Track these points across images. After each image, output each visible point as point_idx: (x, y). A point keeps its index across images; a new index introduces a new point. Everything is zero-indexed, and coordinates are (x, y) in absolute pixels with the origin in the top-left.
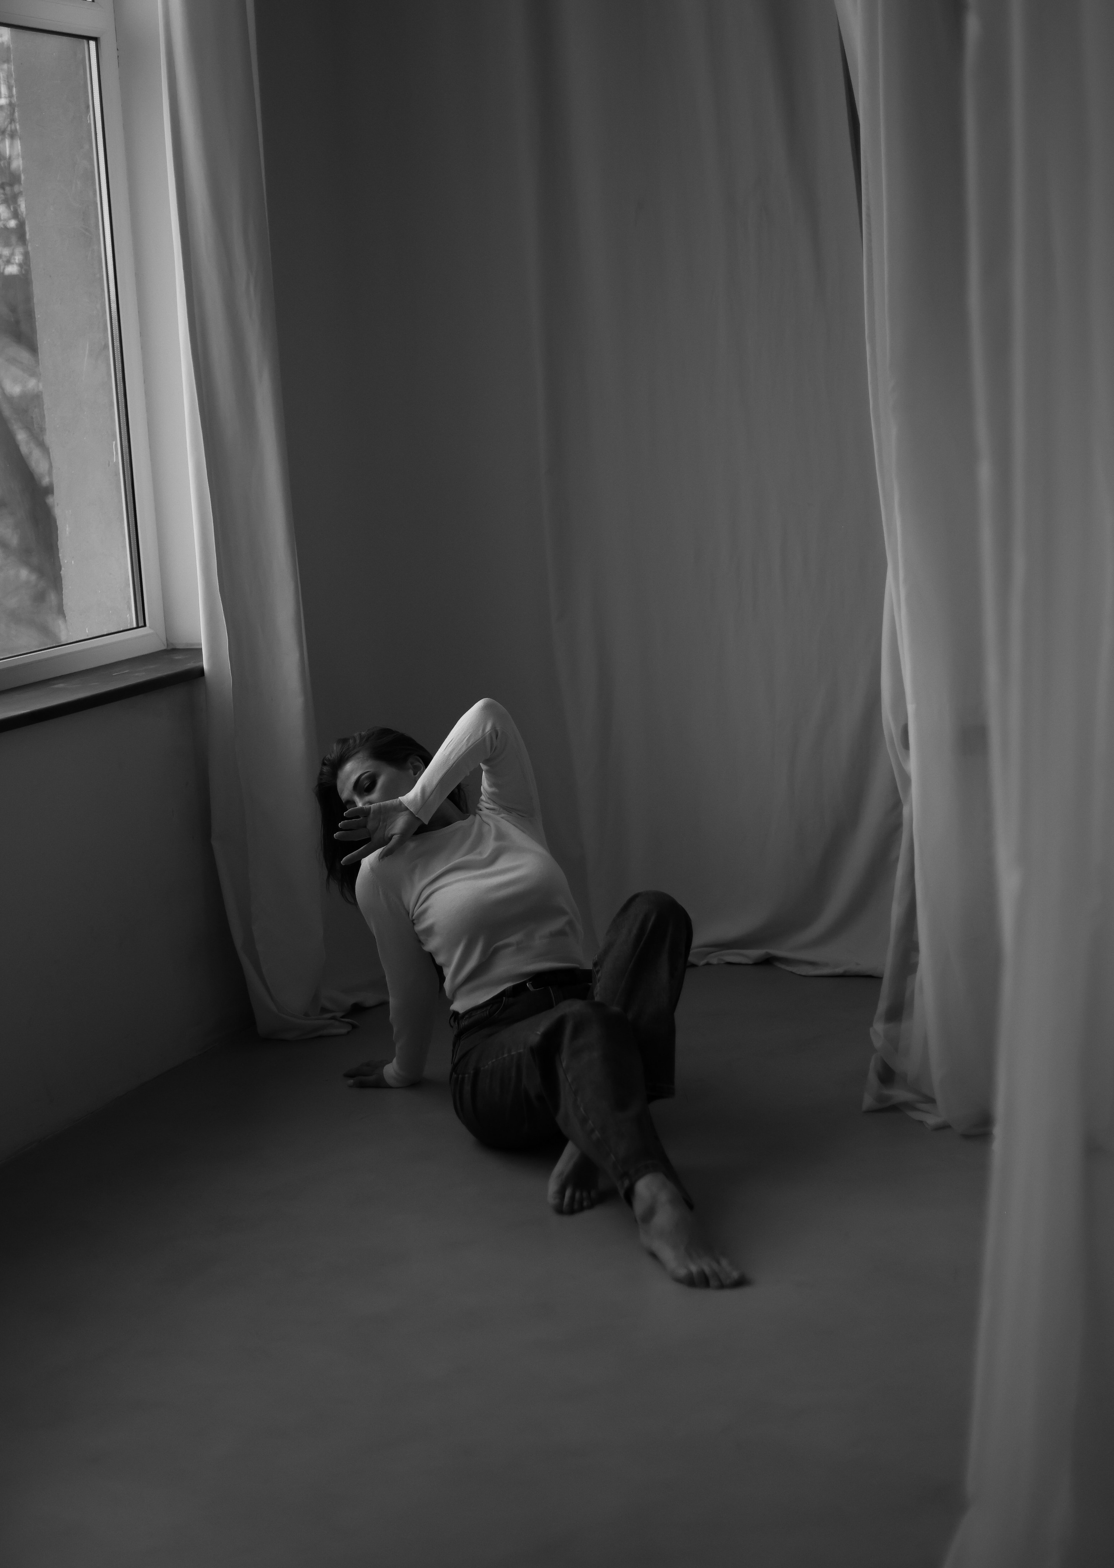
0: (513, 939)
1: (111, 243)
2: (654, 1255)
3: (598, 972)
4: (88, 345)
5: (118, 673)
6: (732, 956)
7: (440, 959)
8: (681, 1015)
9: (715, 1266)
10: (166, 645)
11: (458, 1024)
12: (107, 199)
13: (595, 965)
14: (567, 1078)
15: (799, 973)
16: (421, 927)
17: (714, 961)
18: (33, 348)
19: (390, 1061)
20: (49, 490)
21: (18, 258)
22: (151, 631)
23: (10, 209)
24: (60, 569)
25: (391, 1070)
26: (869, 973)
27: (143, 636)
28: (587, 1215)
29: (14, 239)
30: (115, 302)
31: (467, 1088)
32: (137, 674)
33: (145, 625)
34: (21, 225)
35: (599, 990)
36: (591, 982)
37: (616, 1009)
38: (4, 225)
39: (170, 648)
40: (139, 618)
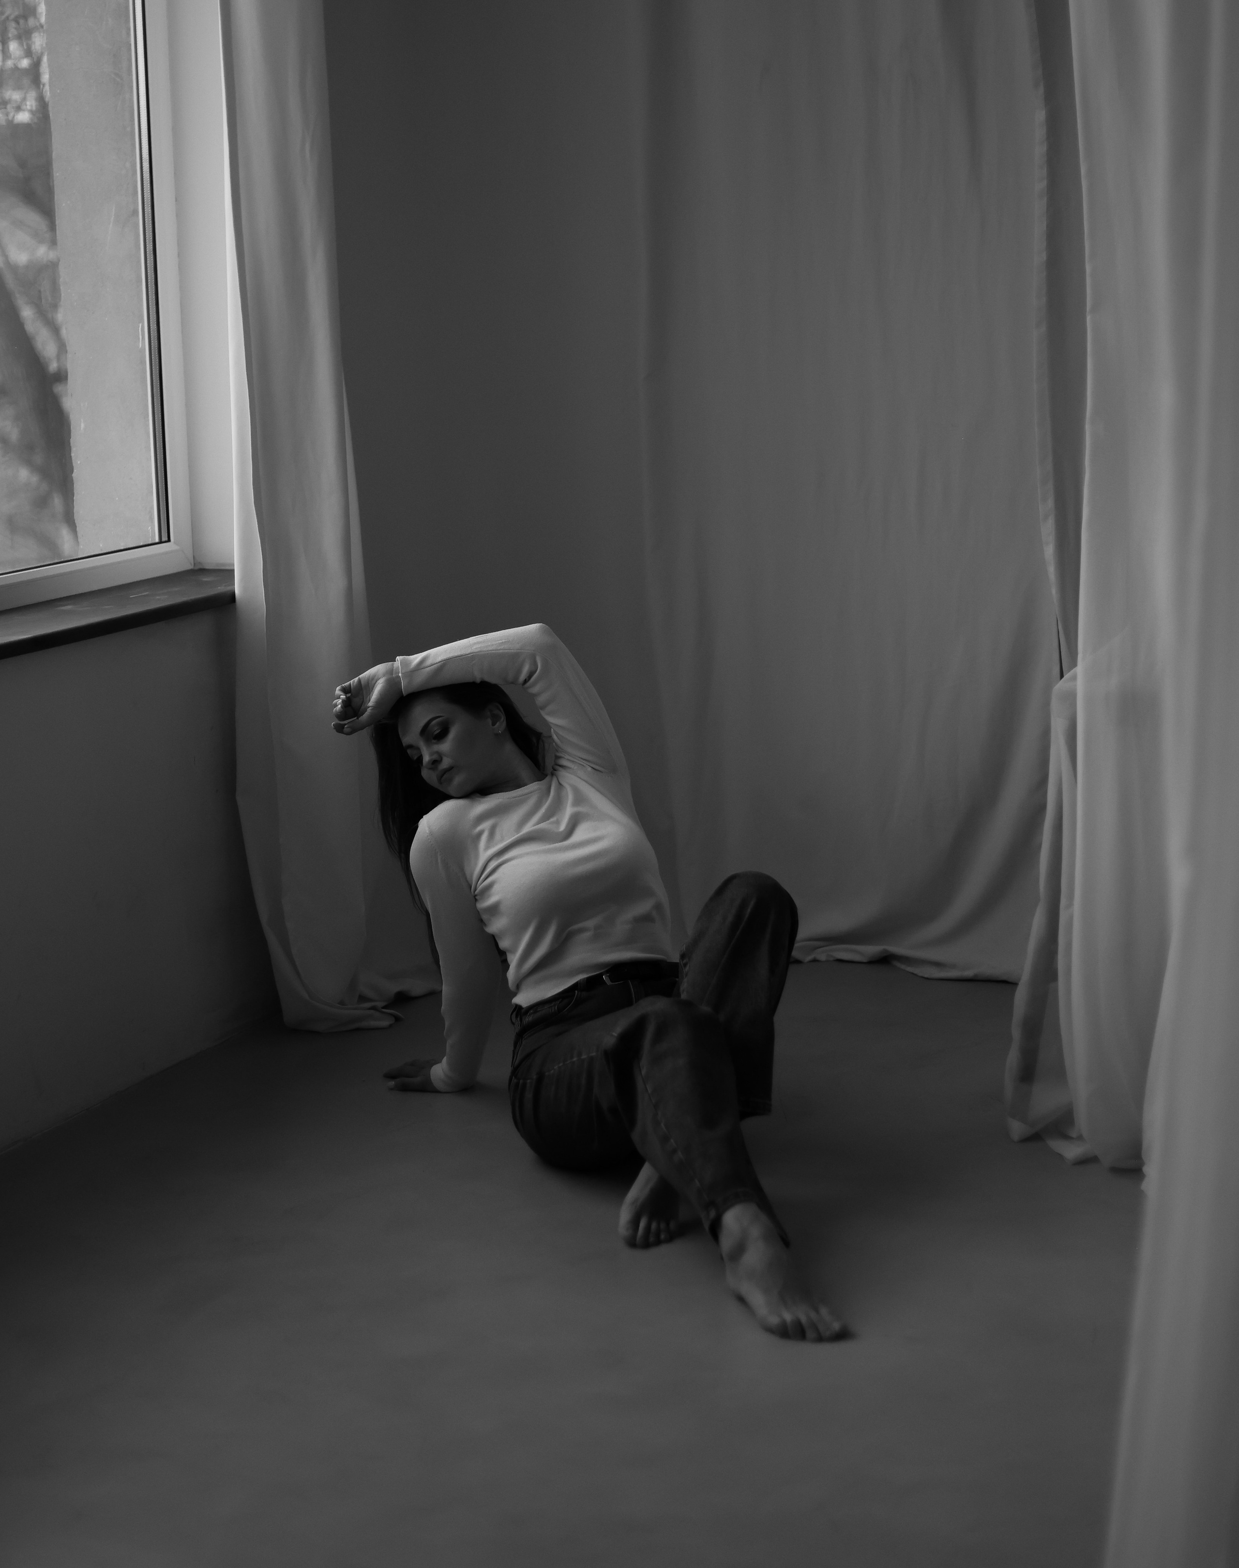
0: (590, 923)
1: (145, 92)
2: (741, 1299)
3: (685, 965)
4: (113, 210)
6: (844, 952)
7: (504, 944)
8: (781, 1019)
9: (813, 1315)
10: (193, 564)
11: (521, 1020)
13: (683, 956)
14: (646, 1088)
15: (920, 974)
16: (485, 904)
17: (823, 957)
18: (47, 211)
19: (439, 1061)
20: (61, 377)
21: (31, 103)
22: (175, 547)
23: (23, 45)
24: (72, 472)
25: (439, 1071)
26: (1004, 978)
27: (167, 553)
28: (664, 1249)
29: (26, 81)
30: (148, 161)
31: (529, 1095)
32: (158, 597)
33: (169, 540)
34: (36, 65)
35: (686, 988)
36: (678, 977)
37: (705, 1009)
38: (14, 64)
39: (197, 568)
40: (162, 531)
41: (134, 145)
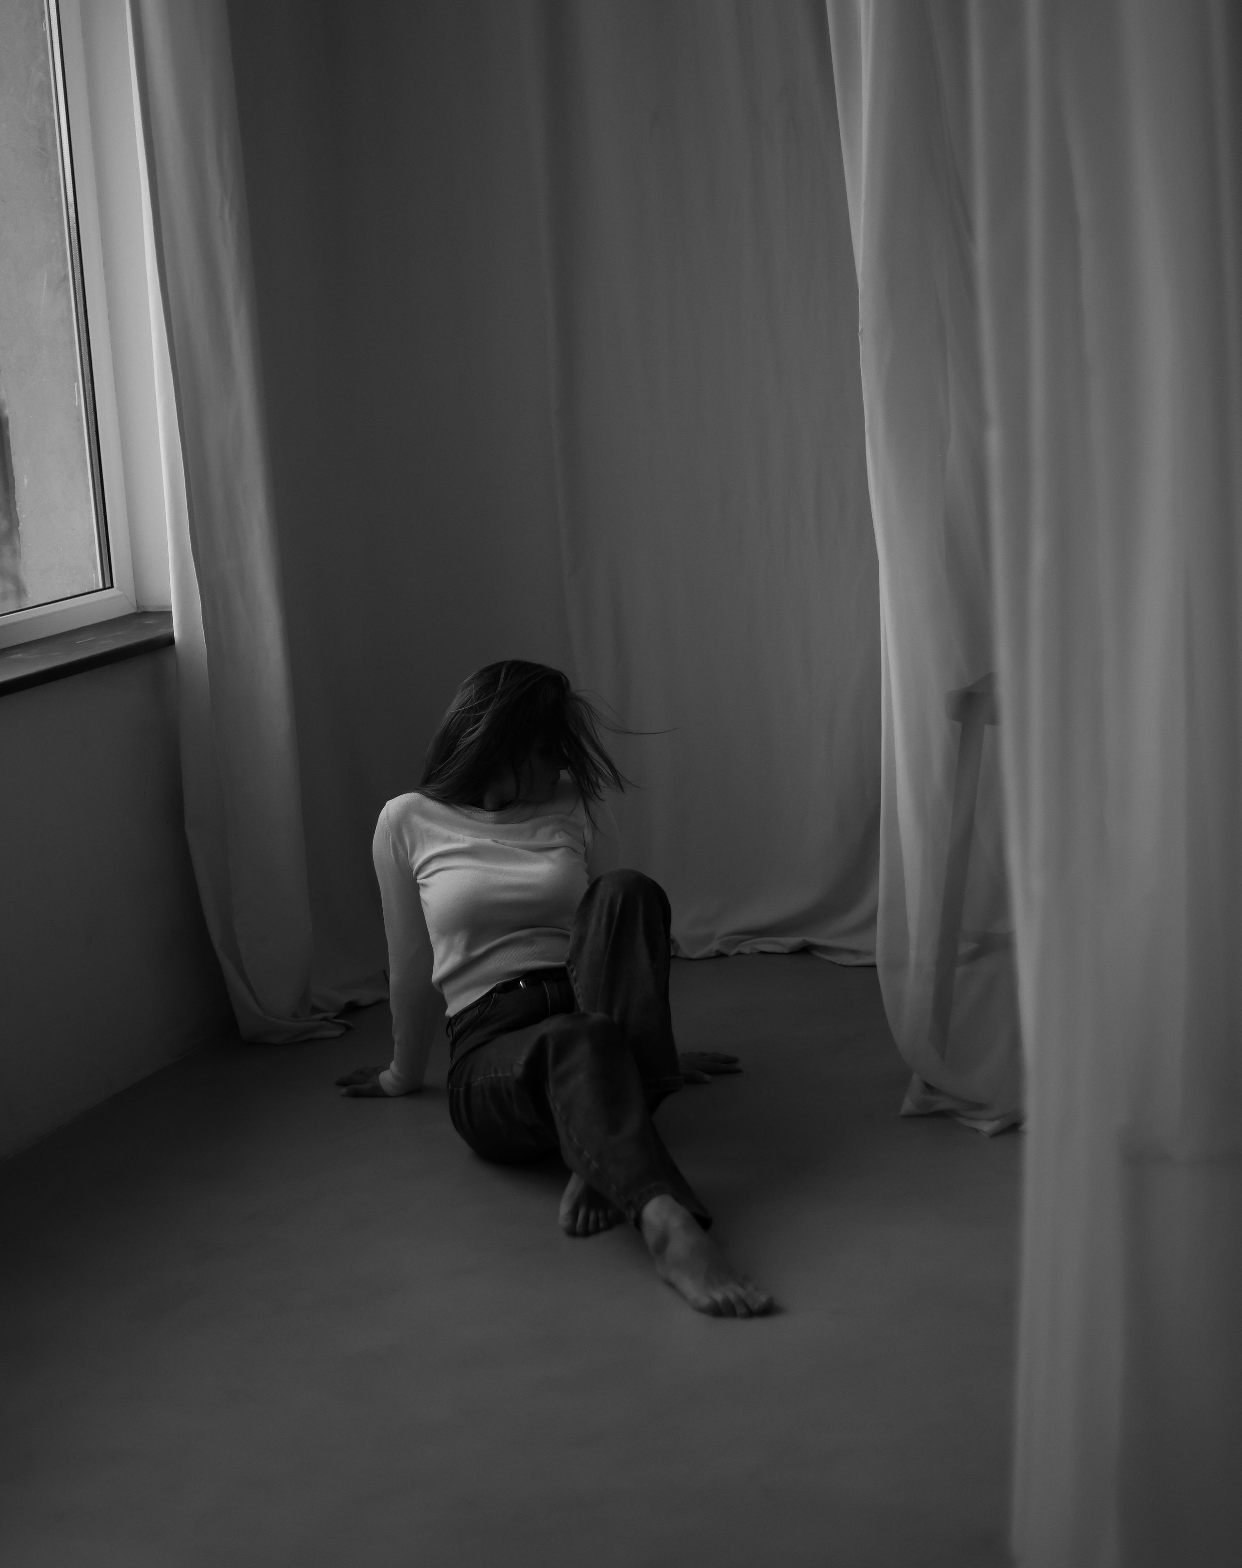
4: (46, 276)
5: (83, 641)
6: (766, 945)
9: (740, 1291)
10: (136, 607)
12: (65, 115)
14: (556, 1108)
15: (839, 963)
17: (746, 950)
19: (387, 1067)
22: (118, 593)
24: (18, 525)
25: (388, 1077)
27: (109, 599)
32: (103, 642)
33: (112, 586)
39: (139, 611)
40: (105, 576)
41: (62, 215)
